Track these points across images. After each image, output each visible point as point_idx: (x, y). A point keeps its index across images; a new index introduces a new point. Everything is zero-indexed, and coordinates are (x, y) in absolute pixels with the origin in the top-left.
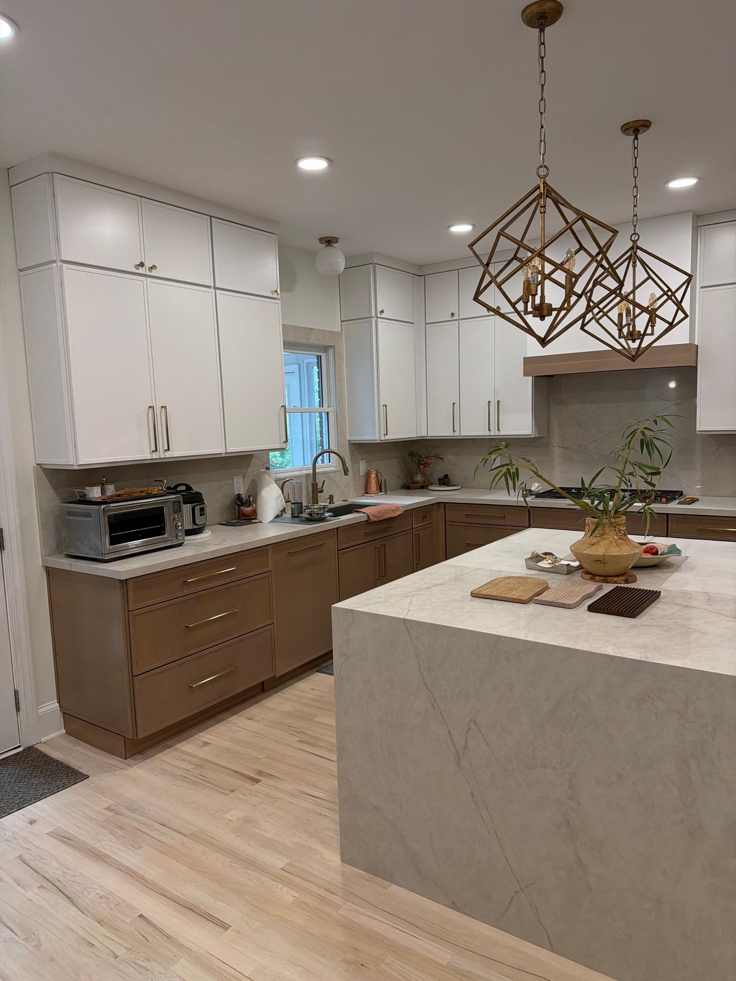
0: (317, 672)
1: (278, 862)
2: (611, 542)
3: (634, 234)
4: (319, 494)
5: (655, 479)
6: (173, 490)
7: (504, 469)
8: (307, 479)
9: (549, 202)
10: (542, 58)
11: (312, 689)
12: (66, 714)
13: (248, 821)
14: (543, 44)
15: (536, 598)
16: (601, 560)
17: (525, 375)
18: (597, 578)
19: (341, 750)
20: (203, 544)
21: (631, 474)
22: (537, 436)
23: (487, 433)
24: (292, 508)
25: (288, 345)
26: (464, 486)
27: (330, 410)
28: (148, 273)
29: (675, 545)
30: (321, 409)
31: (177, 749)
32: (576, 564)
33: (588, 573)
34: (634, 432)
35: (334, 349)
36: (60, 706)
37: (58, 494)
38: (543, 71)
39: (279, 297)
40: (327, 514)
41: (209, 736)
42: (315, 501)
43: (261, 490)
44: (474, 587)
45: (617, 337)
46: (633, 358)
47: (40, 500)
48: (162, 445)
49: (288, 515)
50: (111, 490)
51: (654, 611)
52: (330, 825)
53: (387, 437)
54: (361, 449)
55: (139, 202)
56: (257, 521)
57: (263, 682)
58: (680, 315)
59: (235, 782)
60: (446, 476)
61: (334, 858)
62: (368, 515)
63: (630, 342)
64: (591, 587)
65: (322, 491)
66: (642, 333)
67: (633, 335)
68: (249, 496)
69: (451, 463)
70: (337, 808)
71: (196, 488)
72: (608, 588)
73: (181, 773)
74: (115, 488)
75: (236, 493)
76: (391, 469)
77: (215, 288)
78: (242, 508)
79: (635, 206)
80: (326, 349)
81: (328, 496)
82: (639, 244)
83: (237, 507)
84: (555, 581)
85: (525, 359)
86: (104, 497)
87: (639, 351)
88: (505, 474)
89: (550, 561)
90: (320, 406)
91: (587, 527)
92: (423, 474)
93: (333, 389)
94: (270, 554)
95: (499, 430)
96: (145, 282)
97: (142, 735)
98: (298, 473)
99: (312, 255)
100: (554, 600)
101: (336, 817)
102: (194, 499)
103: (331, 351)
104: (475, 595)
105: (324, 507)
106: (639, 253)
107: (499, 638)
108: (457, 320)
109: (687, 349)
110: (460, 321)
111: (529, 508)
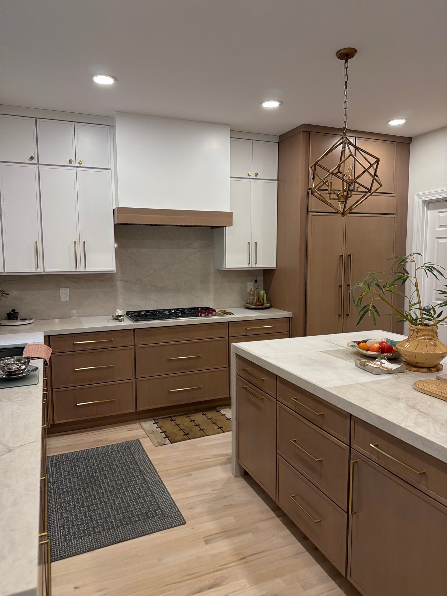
23: (74, 269)
60: (14, 310)
69: (17, 298)
85: (117, 207)
95: (85, 267)
108: (36, 164)
109: (229, 215)
110: (40, 166)
111: (134, 330)
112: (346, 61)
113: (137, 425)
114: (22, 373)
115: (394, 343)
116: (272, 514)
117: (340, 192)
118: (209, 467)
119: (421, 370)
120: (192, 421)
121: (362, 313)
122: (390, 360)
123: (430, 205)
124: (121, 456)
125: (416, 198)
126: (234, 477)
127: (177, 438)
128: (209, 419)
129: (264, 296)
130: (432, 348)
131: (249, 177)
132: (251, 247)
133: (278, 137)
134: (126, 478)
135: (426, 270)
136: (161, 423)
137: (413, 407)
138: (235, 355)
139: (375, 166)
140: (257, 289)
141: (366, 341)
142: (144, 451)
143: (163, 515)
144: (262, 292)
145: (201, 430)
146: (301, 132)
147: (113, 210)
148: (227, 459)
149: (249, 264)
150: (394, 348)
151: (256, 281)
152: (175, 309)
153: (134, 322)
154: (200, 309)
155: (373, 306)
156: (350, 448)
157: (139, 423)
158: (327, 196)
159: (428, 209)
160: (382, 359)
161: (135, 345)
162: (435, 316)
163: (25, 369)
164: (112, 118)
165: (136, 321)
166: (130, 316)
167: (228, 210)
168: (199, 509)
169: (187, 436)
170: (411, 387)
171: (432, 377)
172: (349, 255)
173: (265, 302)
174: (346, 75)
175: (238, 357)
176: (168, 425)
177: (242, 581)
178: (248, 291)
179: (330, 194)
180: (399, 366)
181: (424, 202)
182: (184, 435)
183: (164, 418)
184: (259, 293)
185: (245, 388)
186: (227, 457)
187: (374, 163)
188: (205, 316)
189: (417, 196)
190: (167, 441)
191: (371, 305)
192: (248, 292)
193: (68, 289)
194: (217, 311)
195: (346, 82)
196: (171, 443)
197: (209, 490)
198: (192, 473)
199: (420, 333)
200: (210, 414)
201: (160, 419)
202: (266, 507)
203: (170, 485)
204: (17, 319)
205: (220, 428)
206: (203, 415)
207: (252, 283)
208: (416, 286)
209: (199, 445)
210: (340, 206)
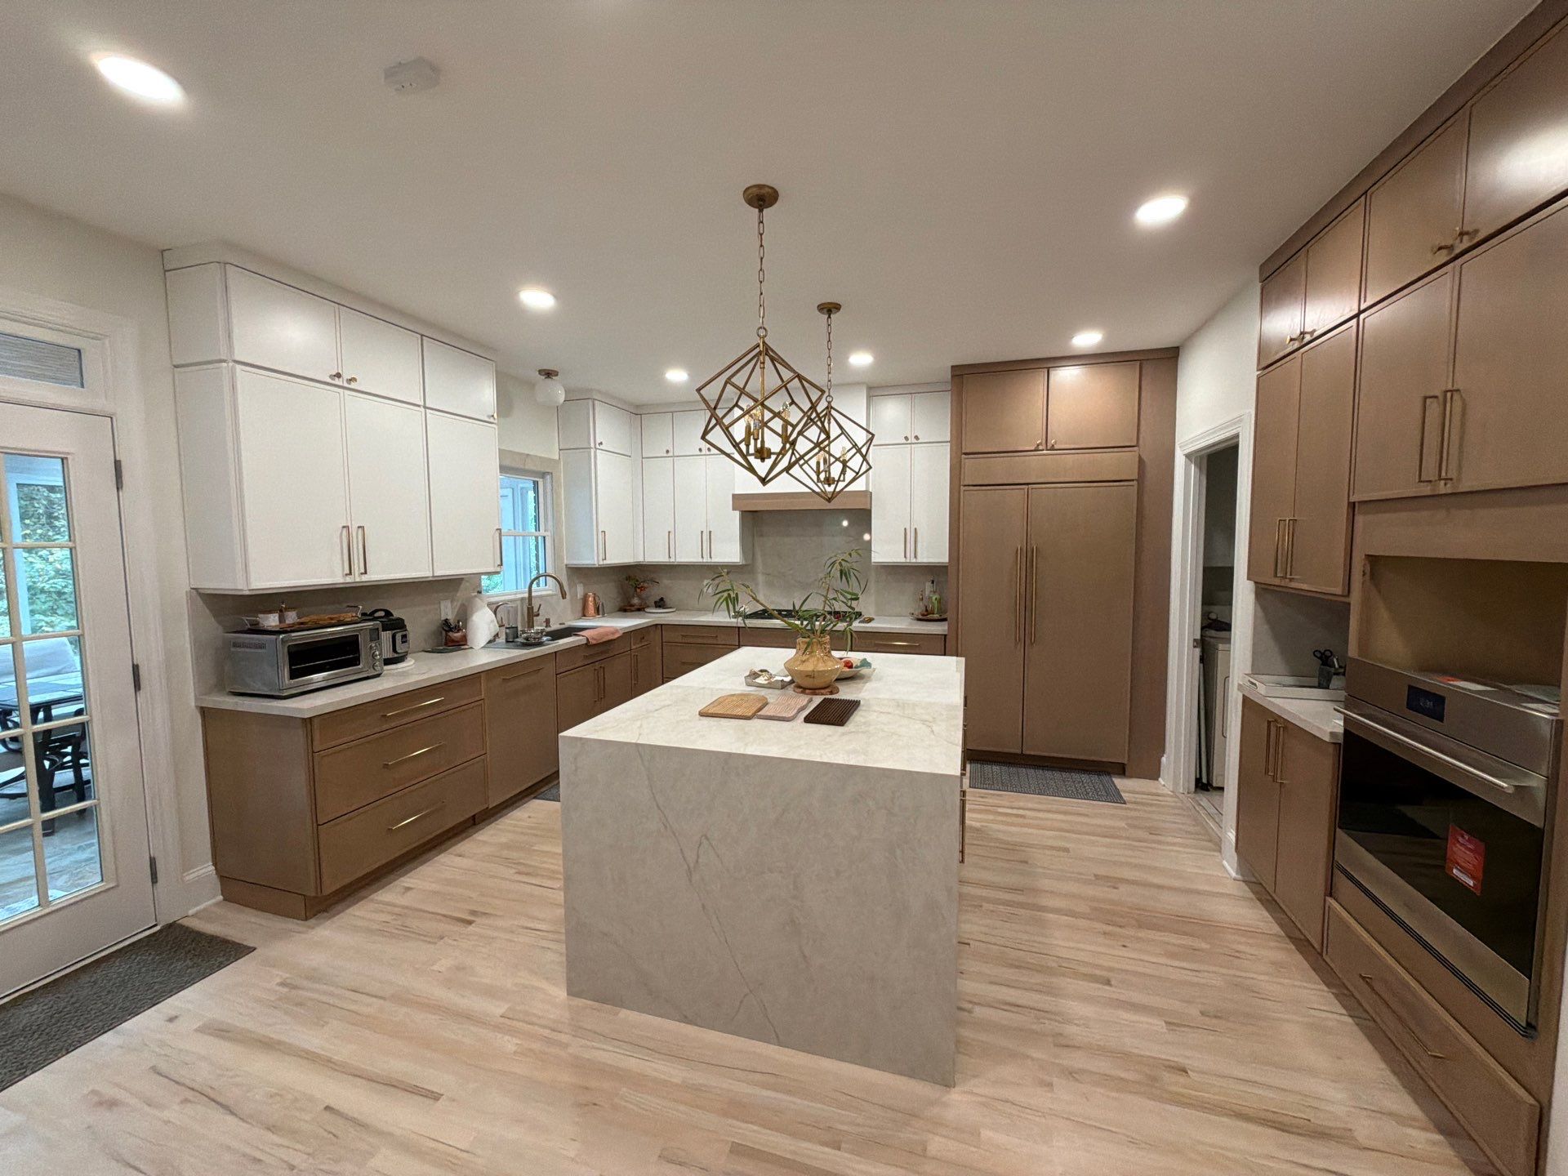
0: (535, 798)
1: (497, 1009)
2: (818, 659)
3: (829, 396)
4: (535, 618)
5: (854, 604)
6: (368, 616)
7: (725, 594)
8: (522, 604)
9: (767, 358)
10: (761, 235)
11: (529, 817)
12: (225, 878)
13: (459, 968)
14: (762, 222)
15: (759, 713)
16: (810, 675)
17: (734, 509)
18: (807, 691)
19: (568, 879)
20: (404, 674)
21: (835, 599)
22: (744, 563)
23: (701, 560)
24: (506, 633)
25: (504, 469)
26: (679, 608)
27: (547, 534)
28: (346, 385)
29: (865, 659)
30: (537, 534)
31: (372, 900)
32: (788, 679)
33: (799, 687)
34: (834, 563)
35: (552, 477)
36: (216, 869)
37: (219, 622)
38: (761, 246)
39: (496, 421)
40: (545, 639)
41: (412, 880)
42: (531, 626)
43: (472, 615)
44: (701, 707)
45: (816, 480)
46: (829, 500)
47: (194, 630)
48: (358, 567)
49: (502, 639)
50: (292, 617)
51: (857, 718)
52: (554, 957)
53: (605, 562)
54: (579, 573)
55: (337, 311)
56: (466, 647)
57: (474, 815)
58: (865, 467)
59: (443, 927)
60: (662, 599)
61: (560, 993)
62: (588, 639)
63: (826, 486)
64: (803, 699)
65: (538, 615)
66: (837, 479)
67: (829, 481)
68: (458, 622)
69: (667, 587)
70: (563, 937)
71: (396, 614)
72: (818, 700)
73: (378, 927)
74: (297, 614)
75: (443, 619)
76: (608, 592)
77: (425, 407)
78: (450, 634)
79: (829, 373)
80: (543, 475)
81: (544, 620)
82: (833, 404)
83: (444, 633)
84: (772, 696)
85: (734, 496)
86: (282, 625)
87: (834, 494)
88: (726, 599)
89: (766, 678)
90: (536, 530)
91: (798, 646)
92: (640, 597)
93: (550, 517)
94: (482, 681)
95: (711, 557)
96: (342, 395)
97: (327, 891)
98: (512, 597)
99: (532, 385)
100: (775, 714)
101: (562, 948)
102: (395, 625)
103: (548, 477)
104: (703, 714)
105: (542, 631)
106: (833, 412)
107: (730, 755)
108: (671, 457)
109: (864, 495)
125: (1179, 451)
132: (909, 536)
140: (934, 592)
146: (953, 377)
149: (907, 558)
151: (933, 582)
167: (864, 489)
172: (1036, 549)
181: (1188, 457)
184: (930, 598)
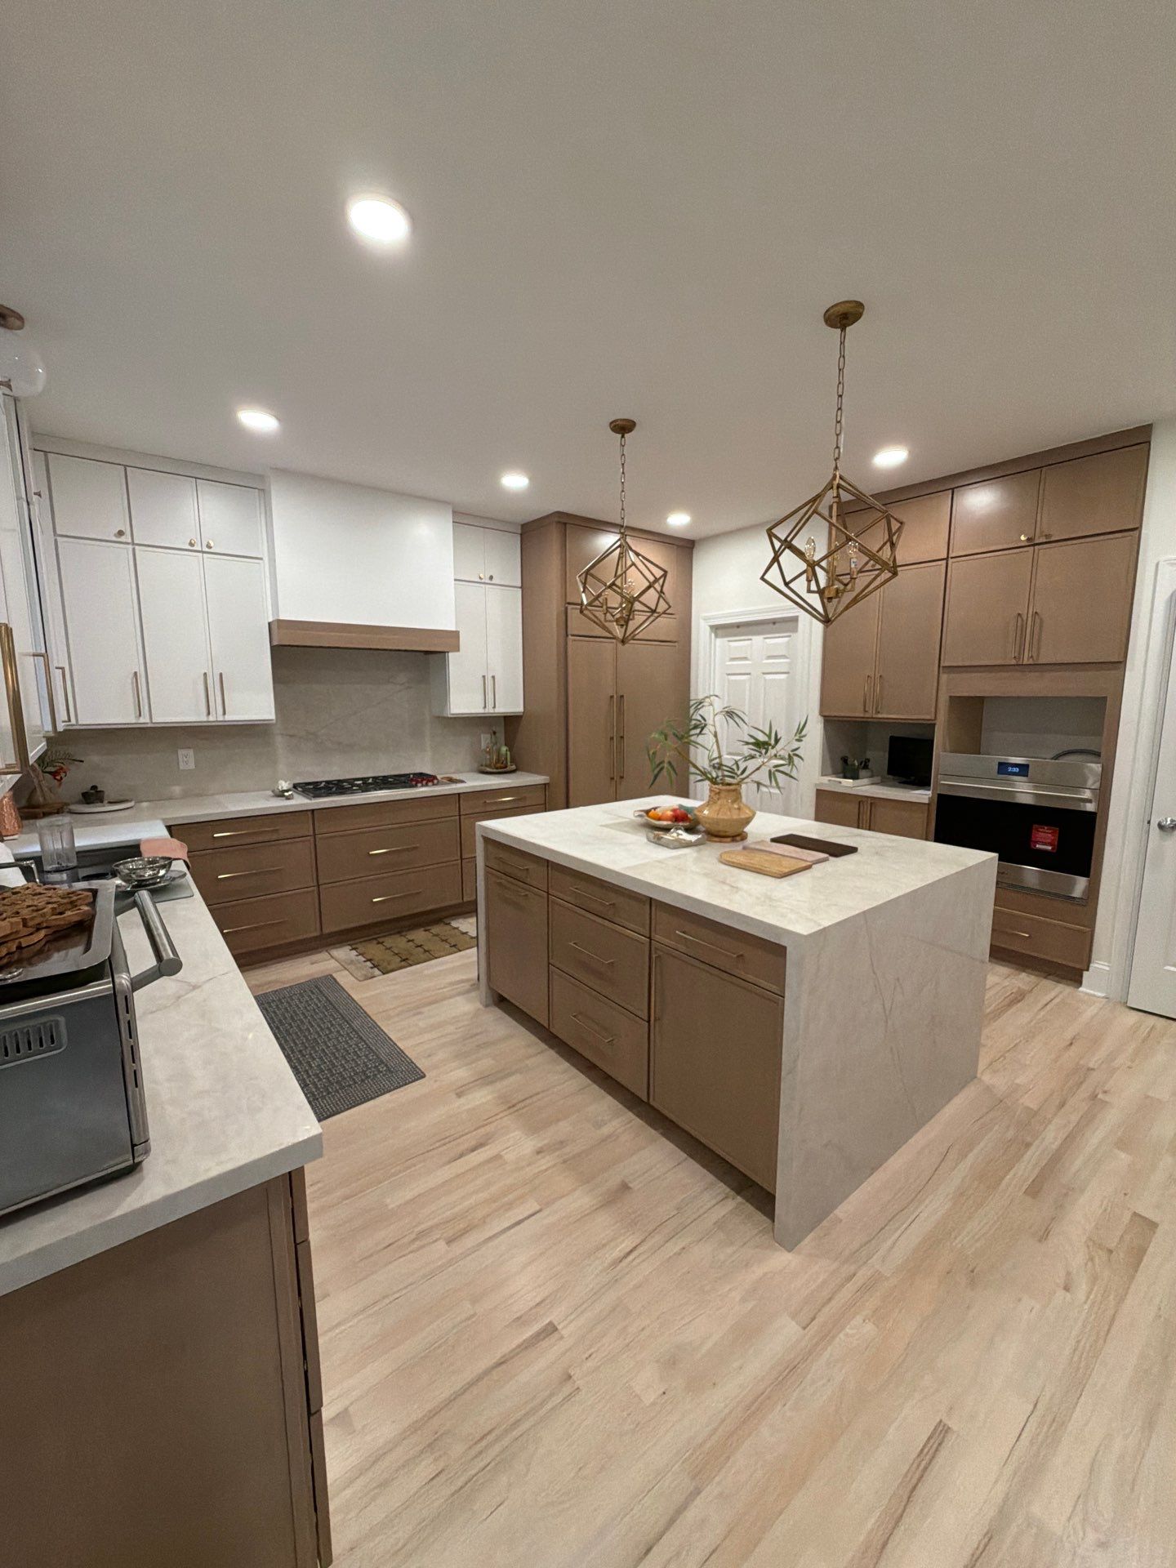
10: (843, 357)
14: (843, 343)
23: (204, 718)
60: (93, 789)
85: (276, 621)
95: (224, 713)
108: (128, 543)
109: (454, 636)
110: (137, 547)
111: (313, 811)
112: (623, 437)
113: (324, 955)
114: (160, 882)
115: (689, 810)
116: (543, 1046)
117: (618, 611)
118: (445, 999)
119: (723, 839)
120: (409, 941)
121: (656, 772)
122: (689, 830)
123: (719, 632)
124: (307, 1001)
125: (702, 623)
126: (483, 1009)
127: (393, 966)
128: (435, 935)
129: (507, 754)
130: (737, 811)
131: (479, 581)
132: (488, 684)
133: (520, 527)
134: (322, 1029)
135: (728, 718)
136: (361, 949)
137: (724, 883)
138: (481, 839)
139: (661, 581)
140: (496, 743)
141: (655, 809)
142: (343, 989)
143: (390, 1071)
144: (504, 749)
145: (425, 951)
146: (554, 523)
147: (269, 624)
148: (472, 985)
149: (485, 707)
150: (689, 816)
151: (495, 733)
152: (373, 778)
153: (311, 799)
154: (412, 776)
155: (670, 763)
156: (651, 940)
157: (327, 951)
158: (600, 615)
159: (716, 636)
160: (677, 829)
161: (315, 835)
162: (739, 773)
163: (163, 876)
164: (262, 477)
165: (314, 797)
166: (300, 789)
167: (453, 628)
168: (441, 1055)
169: (406, 961)
170: (717, 861)
171: (738, 847)
172: (622, 696)
173: (509, 764)
174: (623, 455)
175: (487, 840)
176: (374, 949)
177: (516, 1133)
178: (483, 746)
179: (605, 614)
180: (700, 836)
181: (712, 627)
182: (401, 961)
183: (365, 941)
184: (499, 751)
185: (500, 884)
186: (472, 982)
187: (660, 578)
188: (422, 786)
189: (704, 619)
190: (376, 972)
191: (666, 760)
192: (482, 748)
193: (192, 750)
194: (439, 777)
195: (623, 464)
196: (384, 974)
197: (451, 1029)
198: (422, 1010)
199: (723, 795)
200: (435, 929)
201: (361, 942)
202: (533, 1038)
203: (393, 1030)
204: (102, 802)
205: (454, 946)
206: (426, 931)
207: (489, 736)
208: (715, 735)
209: (426, 972)
210: (618, 632)
